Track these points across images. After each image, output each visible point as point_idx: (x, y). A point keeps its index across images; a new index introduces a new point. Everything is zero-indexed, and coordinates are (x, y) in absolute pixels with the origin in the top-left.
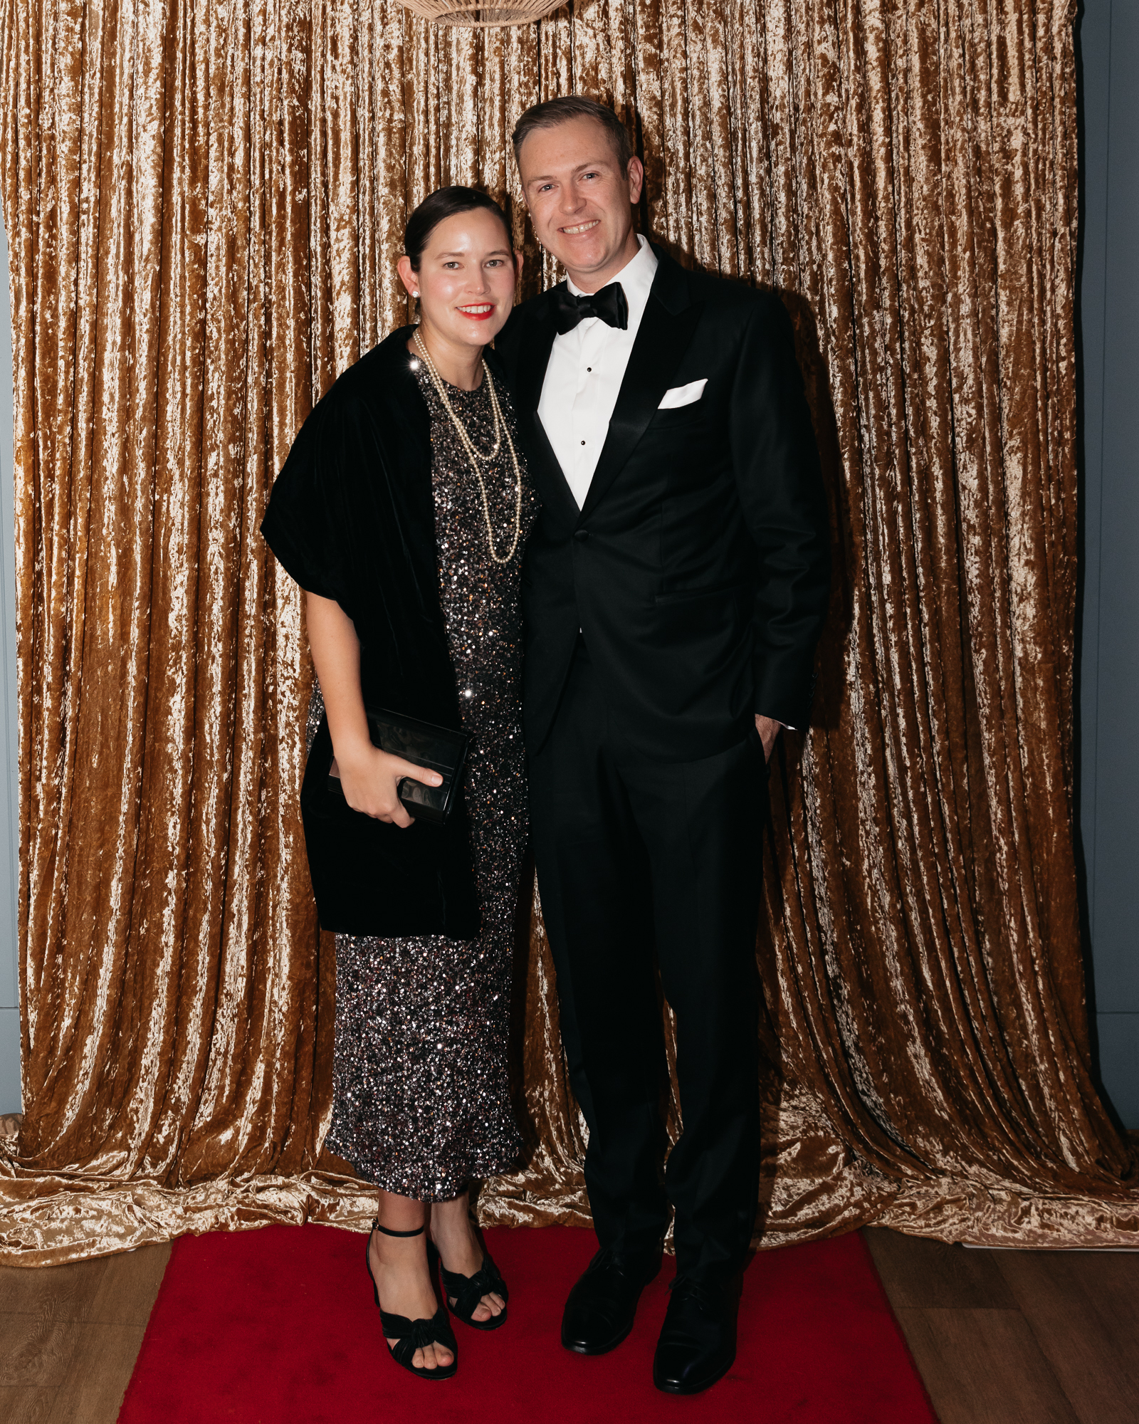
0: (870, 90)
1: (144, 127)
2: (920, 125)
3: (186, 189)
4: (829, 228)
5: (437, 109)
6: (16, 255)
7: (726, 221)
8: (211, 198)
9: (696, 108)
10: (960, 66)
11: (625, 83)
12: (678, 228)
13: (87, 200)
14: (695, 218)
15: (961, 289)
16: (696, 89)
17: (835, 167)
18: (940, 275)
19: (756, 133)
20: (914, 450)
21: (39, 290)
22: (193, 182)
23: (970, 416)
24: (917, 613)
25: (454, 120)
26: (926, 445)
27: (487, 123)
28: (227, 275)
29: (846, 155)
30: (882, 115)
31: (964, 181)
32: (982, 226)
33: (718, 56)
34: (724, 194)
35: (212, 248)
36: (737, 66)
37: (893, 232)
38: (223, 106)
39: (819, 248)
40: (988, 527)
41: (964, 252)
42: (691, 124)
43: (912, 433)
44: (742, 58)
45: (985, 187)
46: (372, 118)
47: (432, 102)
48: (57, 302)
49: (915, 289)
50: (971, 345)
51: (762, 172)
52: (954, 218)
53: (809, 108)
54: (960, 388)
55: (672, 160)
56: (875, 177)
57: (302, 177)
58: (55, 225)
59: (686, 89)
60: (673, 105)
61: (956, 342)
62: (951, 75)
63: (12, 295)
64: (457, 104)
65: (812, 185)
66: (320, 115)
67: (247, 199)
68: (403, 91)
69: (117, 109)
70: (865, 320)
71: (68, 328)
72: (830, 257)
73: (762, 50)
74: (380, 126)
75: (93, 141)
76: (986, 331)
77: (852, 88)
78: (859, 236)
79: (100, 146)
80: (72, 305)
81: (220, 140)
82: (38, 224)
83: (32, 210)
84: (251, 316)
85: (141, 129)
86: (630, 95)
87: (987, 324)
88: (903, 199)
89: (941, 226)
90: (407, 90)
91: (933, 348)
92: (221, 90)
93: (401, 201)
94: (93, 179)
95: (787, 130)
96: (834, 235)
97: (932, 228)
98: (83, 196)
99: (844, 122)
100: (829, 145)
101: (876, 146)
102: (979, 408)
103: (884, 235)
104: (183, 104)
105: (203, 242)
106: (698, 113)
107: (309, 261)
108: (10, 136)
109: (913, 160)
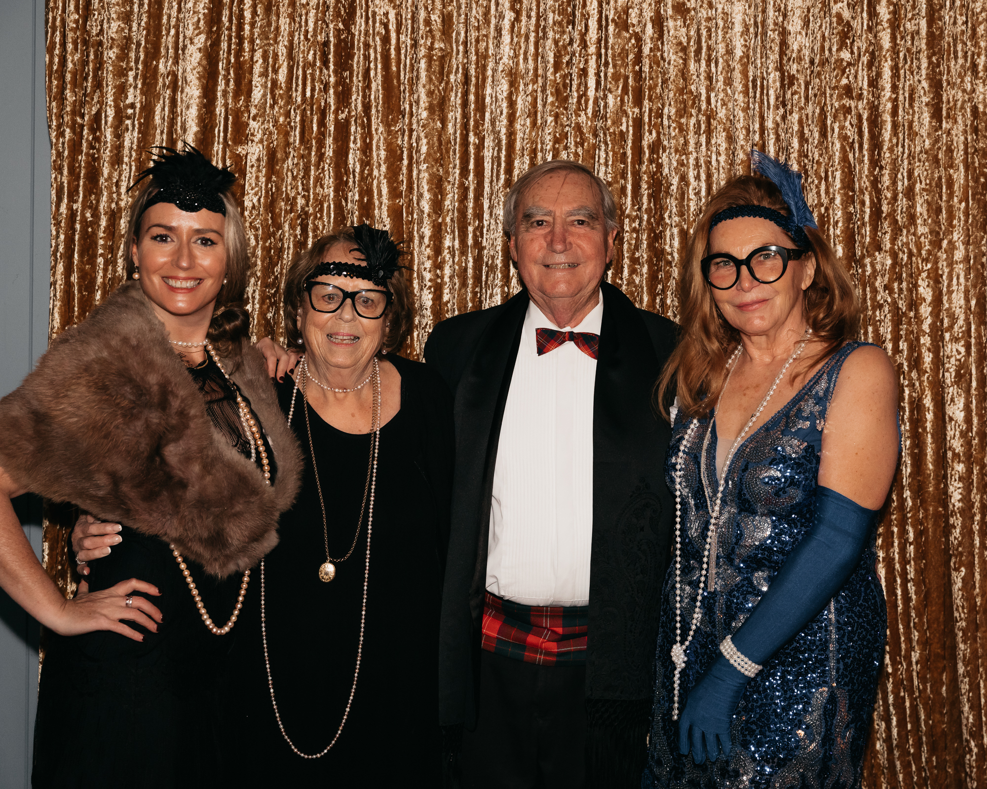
0: (881, 48)
1: (191, 39)
2: (925, 84)
3: (230, 101)
4: (838, 174)
5: (477, 41)
6: (59, 155)
7: (742, 162)
8: (254, 111)
9: (719, 55)
10: (963, 32)
11: (653, 27)
12: (697, 166)
13: (132, 106)
14: (714, 157)
15: (956, 236)
16: (720, 38)
17: (845, 118)
18: (937, 223)
19: (774, 82)
20: (906, 383)
21: (81, 189)
22: (236, 96)
23: (959, 353)
24: (903, 532)
25: (490, 52)
26: (919, 379)
27: (521, 57)
28: (266, 185)
29: (856, 107)
30: (890, 73)
31: (962, 138)
32: (976, 180)
33: (741, 8)
34: (742, 137)
35: (252, 159)
36: (759, 19)
37: (894, 182)
38: (269, 24)
39: (827, 192)
40: (971, 455)
41: (960, 202)
42: (713, 69)
43: (906, 368)
44: (764, 11)
45: (981, 145)
46: (415, 45)
47: (474, 34)
48: (98, 202)
49: (914, 234)
50: (962, 288)
51: (778, 119)
52: (952, 171)
53: (823, 63)
54: (951, 328)
55: (694, 103)
56: (881, 130)
57: (343, 98)
58: (99, 128)
59: (710, 37)
60: (698, 52)
61: (949, 286)
62: (955, 40)
63: (54, 192)
64: (495, 38)
65: (823, 134)
66: (362, 39)
67: (287, 114)
68: (443, 21)
69: (165, 20)
70: (867, 261)
71: (107, 228)
72: (838, 201)
73: (783, 6)
74: (422, 52)
75: (141, 49)
76: (976, 277)
77: (865, 45)
78: (866, 183)
79: (146, 56)
80: (113, 206)
81: (265, 57)
82: (82, 126)
83: (77, 112)
84: (286, 227)
85: (188, 42)
86: (658, 39)
87: (978, 270)
88: (906, 151)
89: (940, 178)
90: (447, 20)
91: (929, 290)
92: (268, 10)
93: (439, 124)
94: (140, 86)
95: (802, 82)
96: (842, 181)
97: (932, 179)
98: (128, 102)
99: (856, 77)
100: (840, 97)
101: (884, 100)
102: (968, 347)
103: (887, 183)
104: (230, 21)
105: (244, 152)
106: (721, 60)
107: (348, 177)
108: (58, 40)
109: (917, 116)
